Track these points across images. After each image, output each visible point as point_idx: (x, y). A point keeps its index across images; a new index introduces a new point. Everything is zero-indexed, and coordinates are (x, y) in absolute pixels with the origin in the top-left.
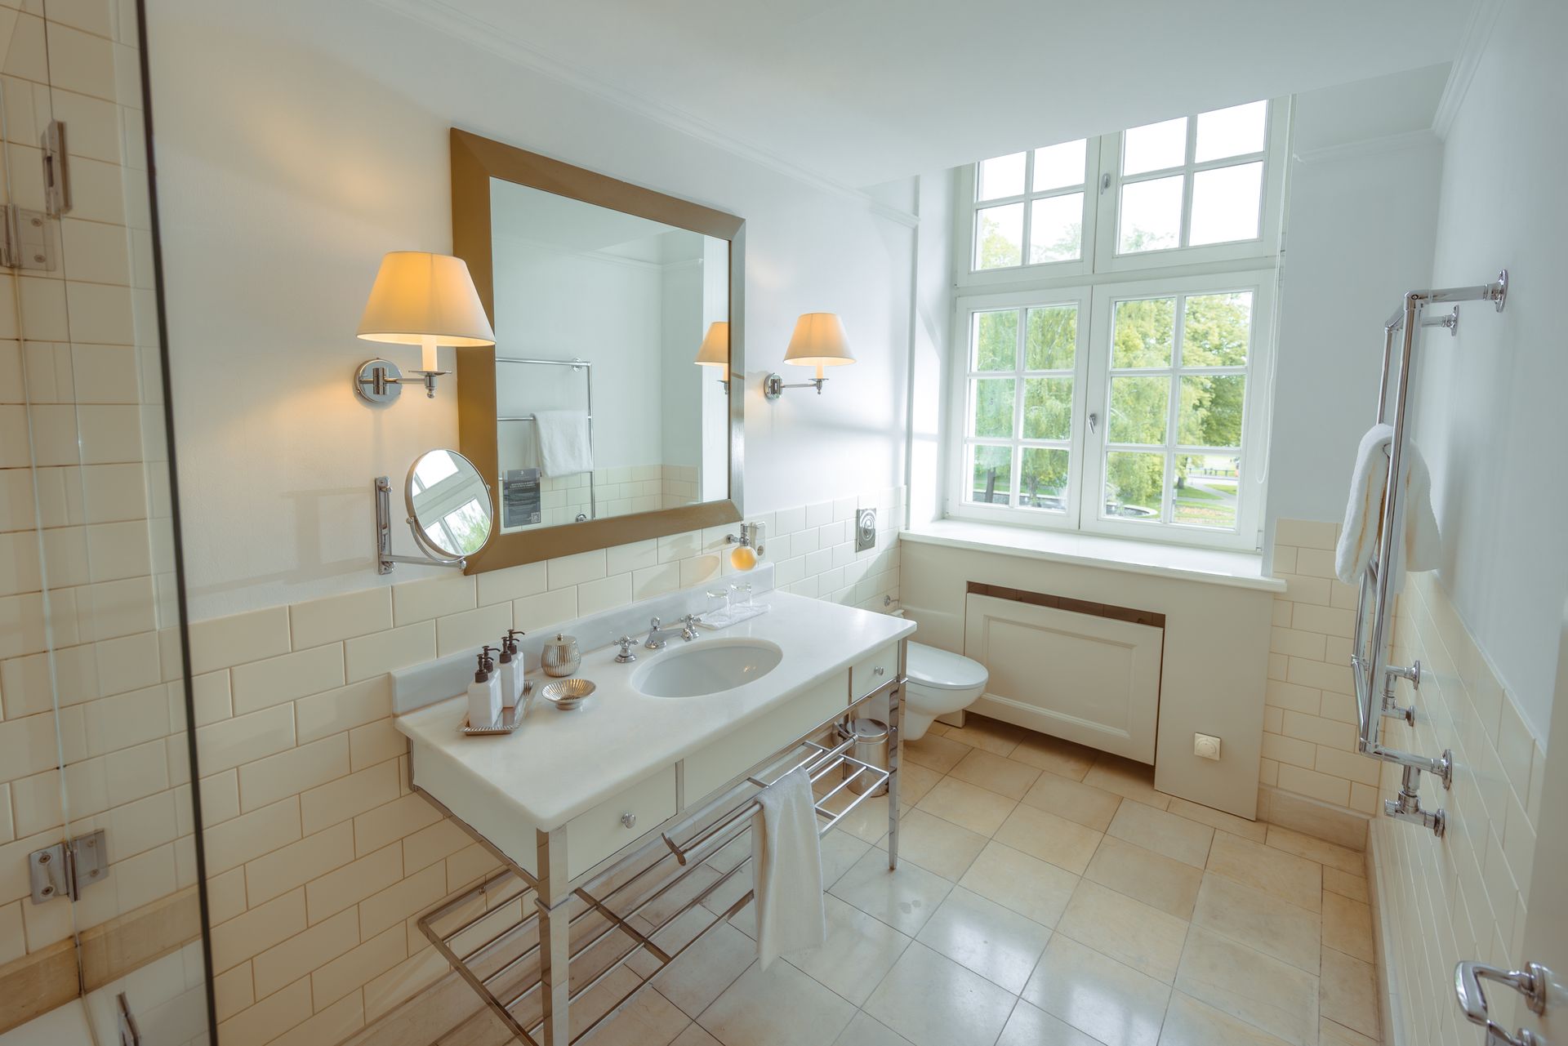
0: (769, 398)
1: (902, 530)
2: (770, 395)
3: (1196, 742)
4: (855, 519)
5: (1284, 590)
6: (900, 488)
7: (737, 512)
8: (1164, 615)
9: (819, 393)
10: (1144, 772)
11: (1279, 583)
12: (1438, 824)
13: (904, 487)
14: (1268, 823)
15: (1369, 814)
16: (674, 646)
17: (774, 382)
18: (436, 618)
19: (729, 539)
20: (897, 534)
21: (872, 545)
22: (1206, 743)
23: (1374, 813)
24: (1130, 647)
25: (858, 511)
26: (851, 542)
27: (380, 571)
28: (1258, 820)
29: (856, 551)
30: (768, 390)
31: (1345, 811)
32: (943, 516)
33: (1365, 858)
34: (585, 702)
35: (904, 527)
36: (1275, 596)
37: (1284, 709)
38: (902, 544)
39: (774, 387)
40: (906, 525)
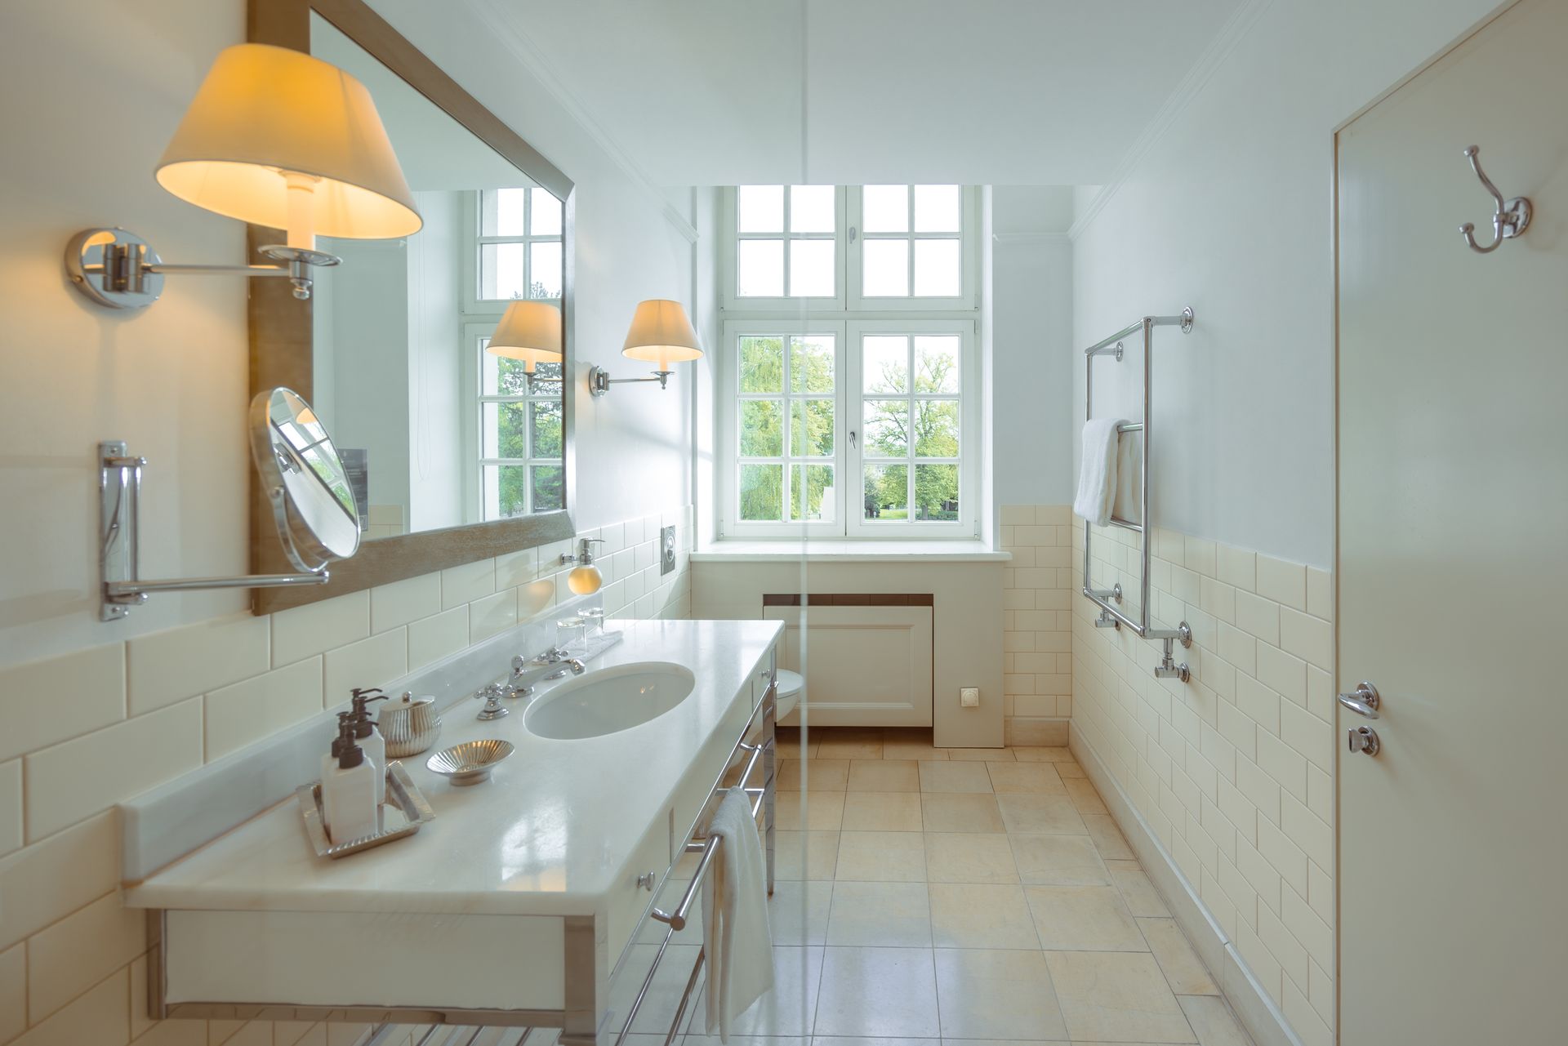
0: (593, 395)
1: (692, 552)
2: (595, 391)
3: (963, 695)
4: (660, 539)
5: (1011, 558)
6: (689, 507)
7: (571, 526)
8: (932, 595)
9: (664, 388)
10: (923, 735)
11: (1006, 555)
12: (1185, 675)
13: (692, 506)
14: (1011, 746)
15: (1066, 717)
16: (541, 691)
17: (599, 376)
18: (204, 694)
19: (563, 560)
20: (687, 559)
21: (673, 568)
22: (969, 695)
23: (1069, 715)
24: (908, 627)
25: (662, 530)
26: (657, 566)
27: (101, 615)
28: (1006, 746)
29: (662, 575)
30: (593, 385)
31: (1056, 719)
32: (719, 538)
33: (1070, 749)
34: (497, 770)
35: (692, 549)
36: (1003, 564)
37: (1014, 652)
38: (692, 564)
39: (600, 382)
40: (694, 546)
